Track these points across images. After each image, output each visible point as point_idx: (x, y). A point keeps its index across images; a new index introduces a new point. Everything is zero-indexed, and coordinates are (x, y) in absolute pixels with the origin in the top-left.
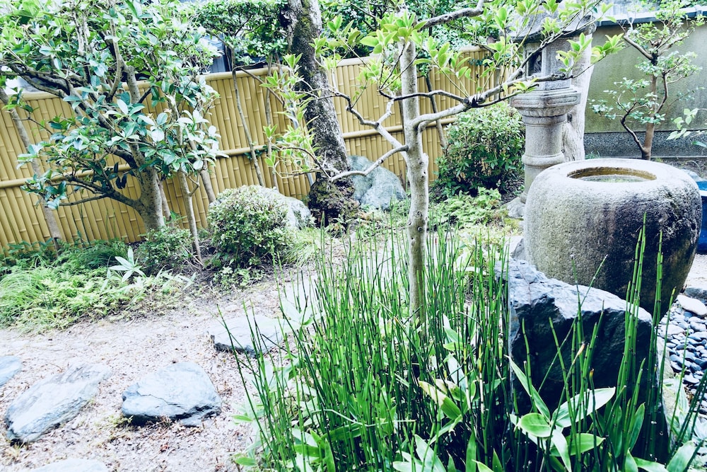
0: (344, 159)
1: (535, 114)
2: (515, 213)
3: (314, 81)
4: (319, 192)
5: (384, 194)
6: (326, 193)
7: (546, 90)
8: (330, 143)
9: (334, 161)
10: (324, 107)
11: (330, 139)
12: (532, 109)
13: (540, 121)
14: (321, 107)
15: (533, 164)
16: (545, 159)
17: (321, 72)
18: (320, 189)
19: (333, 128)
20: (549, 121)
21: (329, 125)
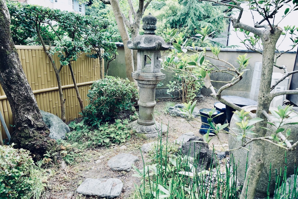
0: (38, 111)
1: (149, 83)
2: (140, 130)
3: (10, 57)
4: (22, 137)
5: (60, 130)
6: (30, 137)
7: (154, 72)
8: (28, 102)
9: (32, 114)
10: (21, 76)
11: (28, 98)
12: (148, 81)
13: (150, 86)
14: (19, 76)
15: (147, 106)
16: (152, 104)
17: (15, 52)
18: (23, 135)
19: (29, 91)
20: (154, 86)
21: (26, 88)
